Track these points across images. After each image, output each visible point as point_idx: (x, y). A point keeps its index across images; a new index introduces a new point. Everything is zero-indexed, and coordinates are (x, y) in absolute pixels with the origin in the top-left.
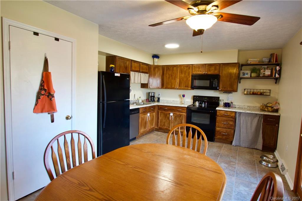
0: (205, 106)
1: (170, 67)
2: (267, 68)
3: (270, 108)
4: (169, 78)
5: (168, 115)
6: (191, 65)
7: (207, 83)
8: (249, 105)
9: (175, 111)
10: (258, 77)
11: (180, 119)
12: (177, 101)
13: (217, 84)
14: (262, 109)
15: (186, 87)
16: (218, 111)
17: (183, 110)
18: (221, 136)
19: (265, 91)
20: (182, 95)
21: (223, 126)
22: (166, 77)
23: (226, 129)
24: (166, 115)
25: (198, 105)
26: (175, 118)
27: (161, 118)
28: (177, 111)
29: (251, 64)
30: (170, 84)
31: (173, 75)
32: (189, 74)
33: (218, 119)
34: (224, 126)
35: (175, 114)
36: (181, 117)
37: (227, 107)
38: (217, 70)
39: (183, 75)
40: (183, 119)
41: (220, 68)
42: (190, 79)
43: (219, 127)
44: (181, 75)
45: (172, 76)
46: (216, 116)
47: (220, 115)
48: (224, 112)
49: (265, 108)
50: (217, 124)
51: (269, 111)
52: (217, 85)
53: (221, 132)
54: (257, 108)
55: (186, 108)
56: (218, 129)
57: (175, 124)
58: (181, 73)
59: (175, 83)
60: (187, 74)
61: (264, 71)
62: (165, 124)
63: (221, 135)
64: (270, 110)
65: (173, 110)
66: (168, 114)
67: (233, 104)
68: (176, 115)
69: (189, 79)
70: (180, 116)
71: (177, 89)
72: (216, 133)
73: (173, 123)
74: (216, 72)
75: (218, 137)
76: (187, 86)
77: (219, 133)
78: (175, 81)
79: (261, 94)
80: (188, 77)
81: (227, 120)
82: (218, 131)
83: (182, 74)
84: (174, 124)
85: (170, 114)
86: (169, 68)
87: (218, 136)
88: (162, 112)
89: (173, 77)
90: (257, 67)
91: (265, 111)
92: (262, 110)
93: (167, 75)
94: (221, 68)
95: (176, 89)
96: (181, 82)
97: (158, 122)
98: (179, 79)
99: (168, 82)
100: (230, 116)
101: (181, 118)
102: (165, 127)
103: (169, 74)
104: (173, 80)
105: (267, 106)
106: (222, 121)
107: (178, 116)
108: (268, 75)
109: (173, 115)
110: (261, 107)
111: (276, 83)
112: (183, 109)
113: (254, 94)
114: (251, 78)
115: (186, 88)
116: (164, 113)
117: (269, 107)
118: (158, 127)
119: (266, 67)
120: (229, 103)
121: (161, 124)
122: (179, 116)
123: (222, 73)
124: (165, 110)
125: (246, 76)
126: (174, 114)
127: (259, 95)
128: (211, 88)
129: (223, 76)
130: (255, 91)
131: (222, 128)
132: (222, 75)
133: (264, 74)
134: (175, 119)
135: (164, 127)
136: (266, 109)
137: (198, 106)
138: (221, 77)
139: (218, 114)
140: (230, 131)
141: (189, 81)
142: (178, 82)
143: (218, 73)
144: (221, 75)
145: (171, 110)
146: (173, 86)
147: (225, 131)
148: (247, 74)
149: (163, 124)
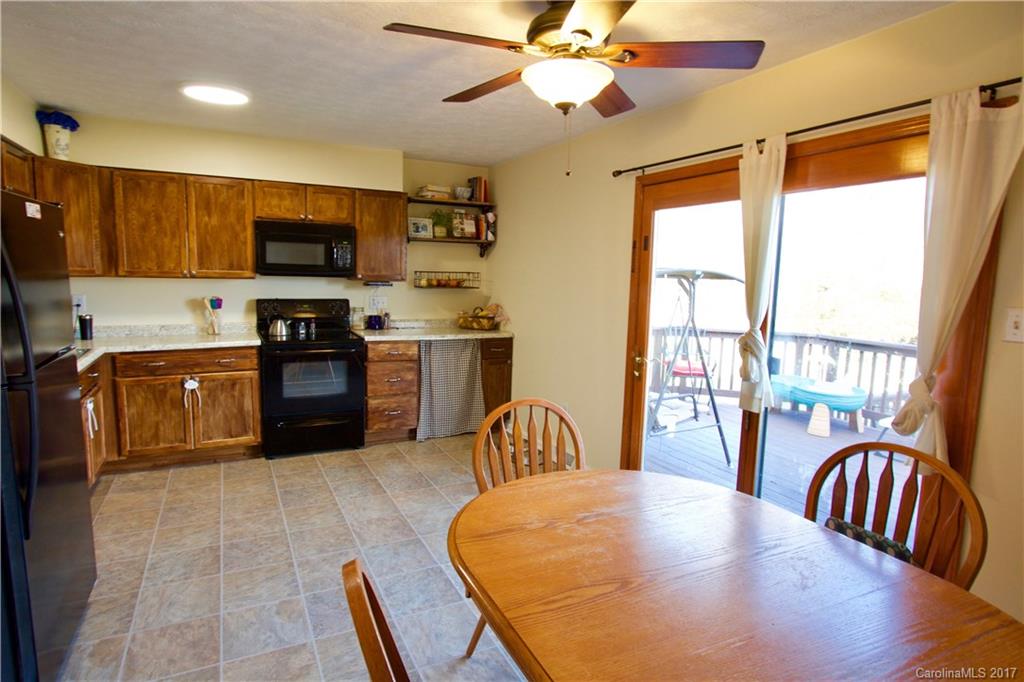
0: (308, 334)
1: (142, 181)
2: (466, 214)
3: (485, 322)
4: (144, 228)
5: (174, 392)
6: (249, 183)
7: (316, 253)
8: (428, 317)
9: (206, 369)
10: (450, 237)
11: (233, 396)
12: (182, 327)
13: (349, 256)
14: (464, 325)
15: (231, 267)
16: (369, 346)
17: (241, 361)
18: (385, 422)
19: (465, 276)
20: (212, 301)
21: (387, 388)
22: (127, 222)
23: (397, 397)
24: (164, 392)
25: (284, 333)
26: (209, 395)
27: (133, 410)
28: (219, 368)
29: (434, 199)
30: (153, 254)
31: (163, 214)
32: (240, 217)
33: (373, 370)
34: (390, 390)
35: (205, 383)
36: (237, 387)
37: (375, 329)
38: (346, 212)
39: (215, 221)
40: (248, 392)
41: (354, 203)
42: (246, 238)
43: (376, 397)
44: (206, 218)
45: (158, 219)
46: (365, 364)
47: (378, 357)
48: (388, 346)
49: (472, 322)
50: (370, 387)
51: (482, 329)
52: (349, 261)
53: (385, 410)
54: (448, 323)
55: (254, 351)
56: (373, 403)
57: (211, 419)
58: (205, 212)
59: (180, 253)
60: (232, 218)
61: (462, 224)
62: (161, 433)
63: (385, 419)
64: (487, 327)
65: (198, 365)
66: (173, 385)
67: (392, 318)
68: (212, 384)
69: (242, 236)
70: (233, 385)
71: (193, 277)
72: (370, 416)
73: (201, 420)
74: (343, 216)
75: (376, 427)
76: (235, 263)
77: (376, 414)
78: (177, 243)
79: (459, 285)
80: (238, 228)
81: (397, 371)
82: (376, 410)
83: (209, 216)
84: (208, 421)
85: (187, 386)
86: (138, 185)
87: (374, 424)
88: (139, 384)
89: (166, 225)
90: (444, 209)
91: (472, 329)
92: (465, 327)
93: (133, 214)
94: (357, 205)
95: (185, 277)
96: (208, 248)
97: (119, 432)
98: (199, 234)
99: (140, 245)
100: (406, 355)
101: (236, 393)
102: (162, 445)
103: (139, 210)
104: (167, 240)
105: (476, 317)
106: (384, 375)
107: (222, 385)
108: (472, 234)
109: (201, 387)
110: (461, 320)
111: (482, 255)
112: (245, 357)
113: (440, 285)
114: (435, 239)
115: (232, 271)
116: (149, 386)
117: (482, 317)
118: (120, 454)
119: (463, 211)
120: (379, 317)
121: (140, 436)
122: (229, 383)
123: (361, 221)
124: (153, 371)
125: (422, 234)
126: (201, 382)
127: (452, 287)
128: (329, 270)
129: (365, 229)
130: (444, 277)
131: (386, 396)
132: (362, 228)
133: (462, 229)
134: (210, 402)
135: (157, 444)
136: (475, 325)
137: (284, 339)
138: (359, 233)
139: (371, 355)
140: (408, 401)
141: (245, 243)
142: (194, 245)
143: (348, 221)
144: (357, 226)
145: (184, 367)
146: (170, 265)
147: (395, 405)
148: (425, 228)
149: (148, 434)
